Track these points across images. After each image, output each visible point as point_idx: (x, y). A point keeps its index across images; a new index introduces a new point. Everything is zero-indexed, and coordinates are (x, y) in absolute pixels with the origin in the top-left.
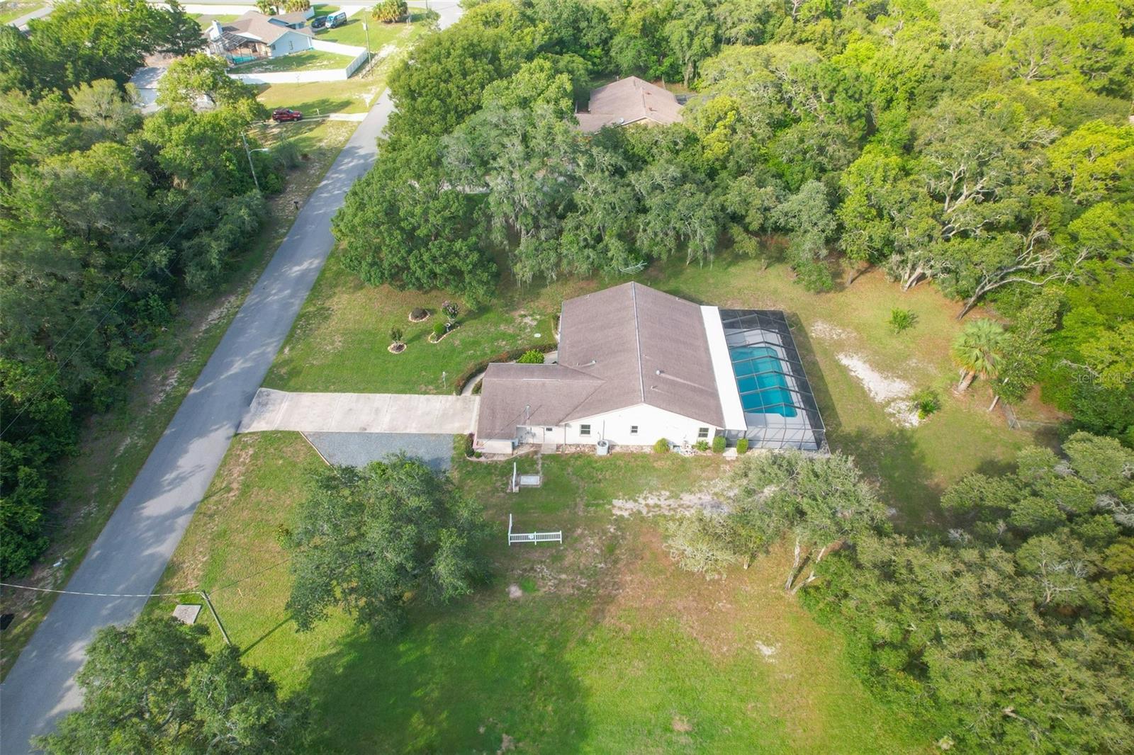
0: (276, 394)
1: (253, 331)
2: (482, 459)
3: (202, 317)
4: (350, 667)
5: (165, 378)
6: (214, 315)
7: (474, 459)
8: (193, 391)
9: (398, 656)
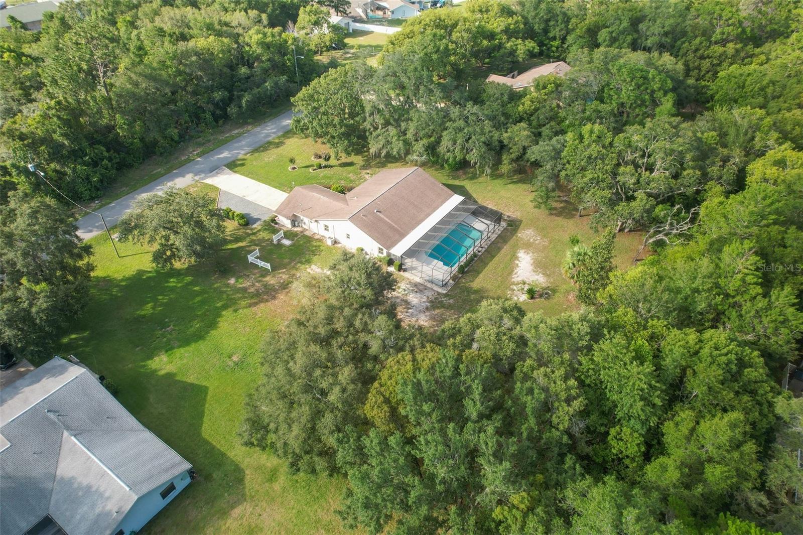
0: (227, 170)
1: (244, 143)
2: (276, 226)
3: (230, 130)
4: (149, 278)
5: (194, 151)
6: (236, 131)
7: (273, 224)
8: (199, 159)
9: (168, 282)
